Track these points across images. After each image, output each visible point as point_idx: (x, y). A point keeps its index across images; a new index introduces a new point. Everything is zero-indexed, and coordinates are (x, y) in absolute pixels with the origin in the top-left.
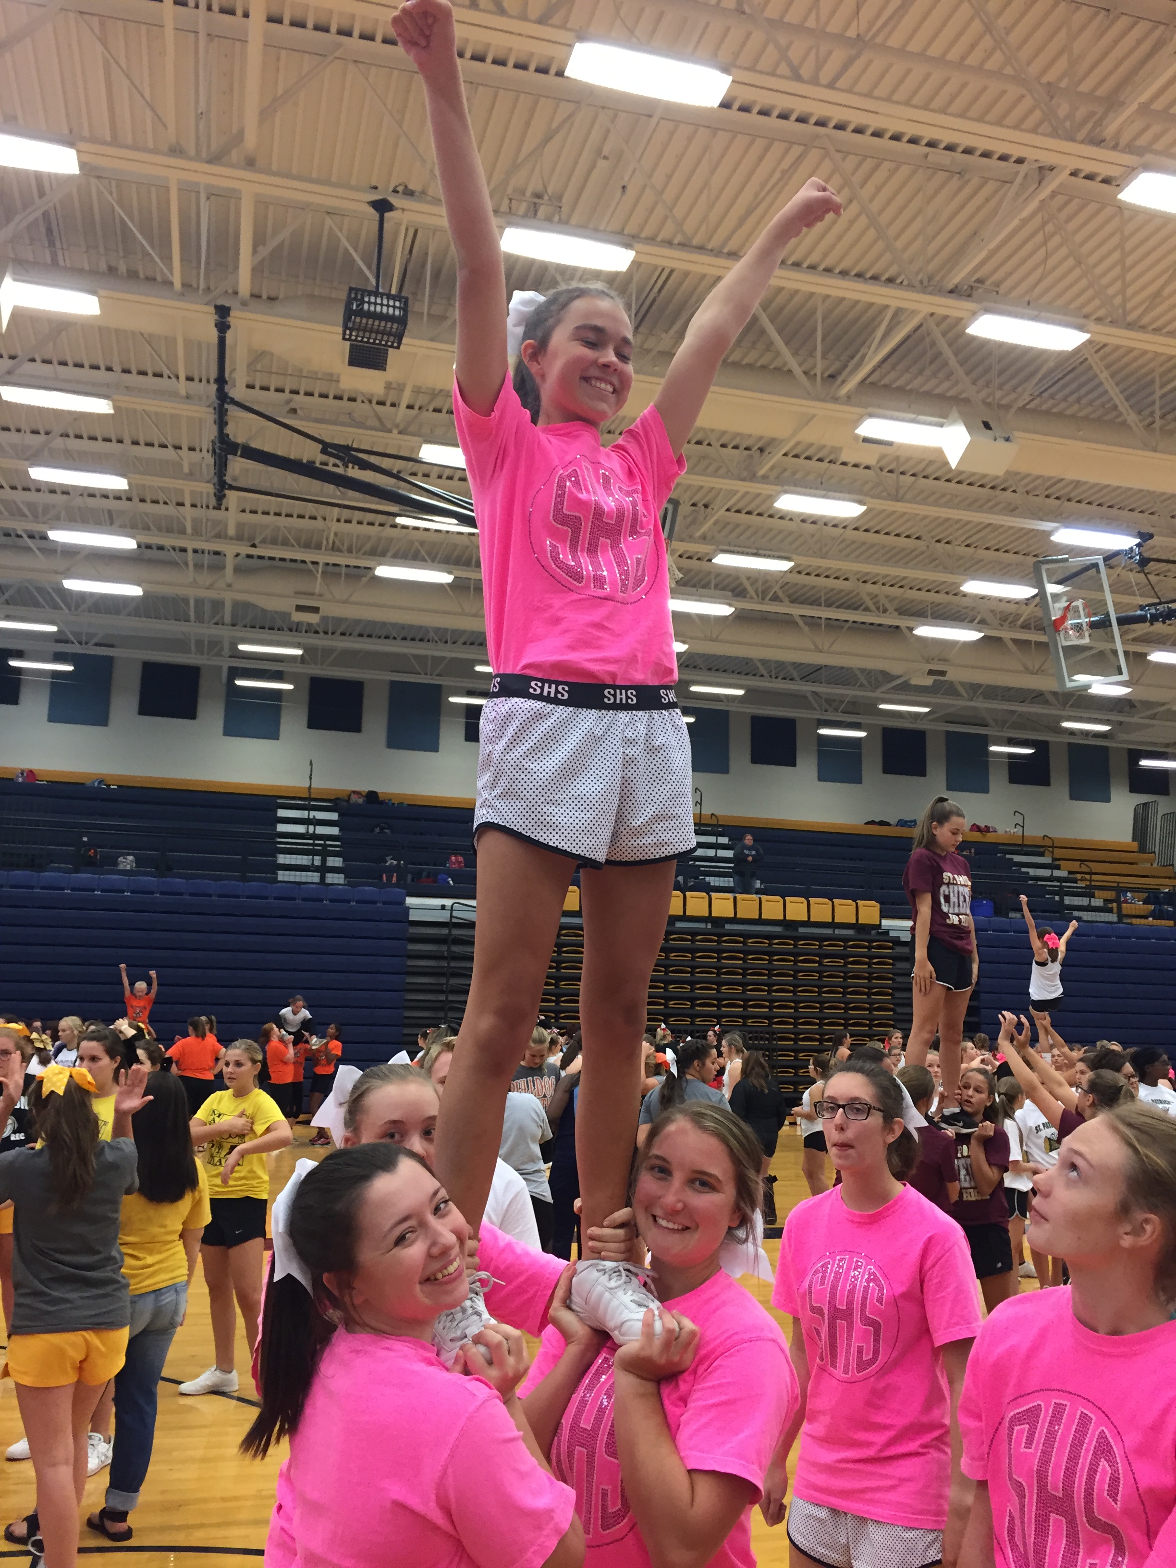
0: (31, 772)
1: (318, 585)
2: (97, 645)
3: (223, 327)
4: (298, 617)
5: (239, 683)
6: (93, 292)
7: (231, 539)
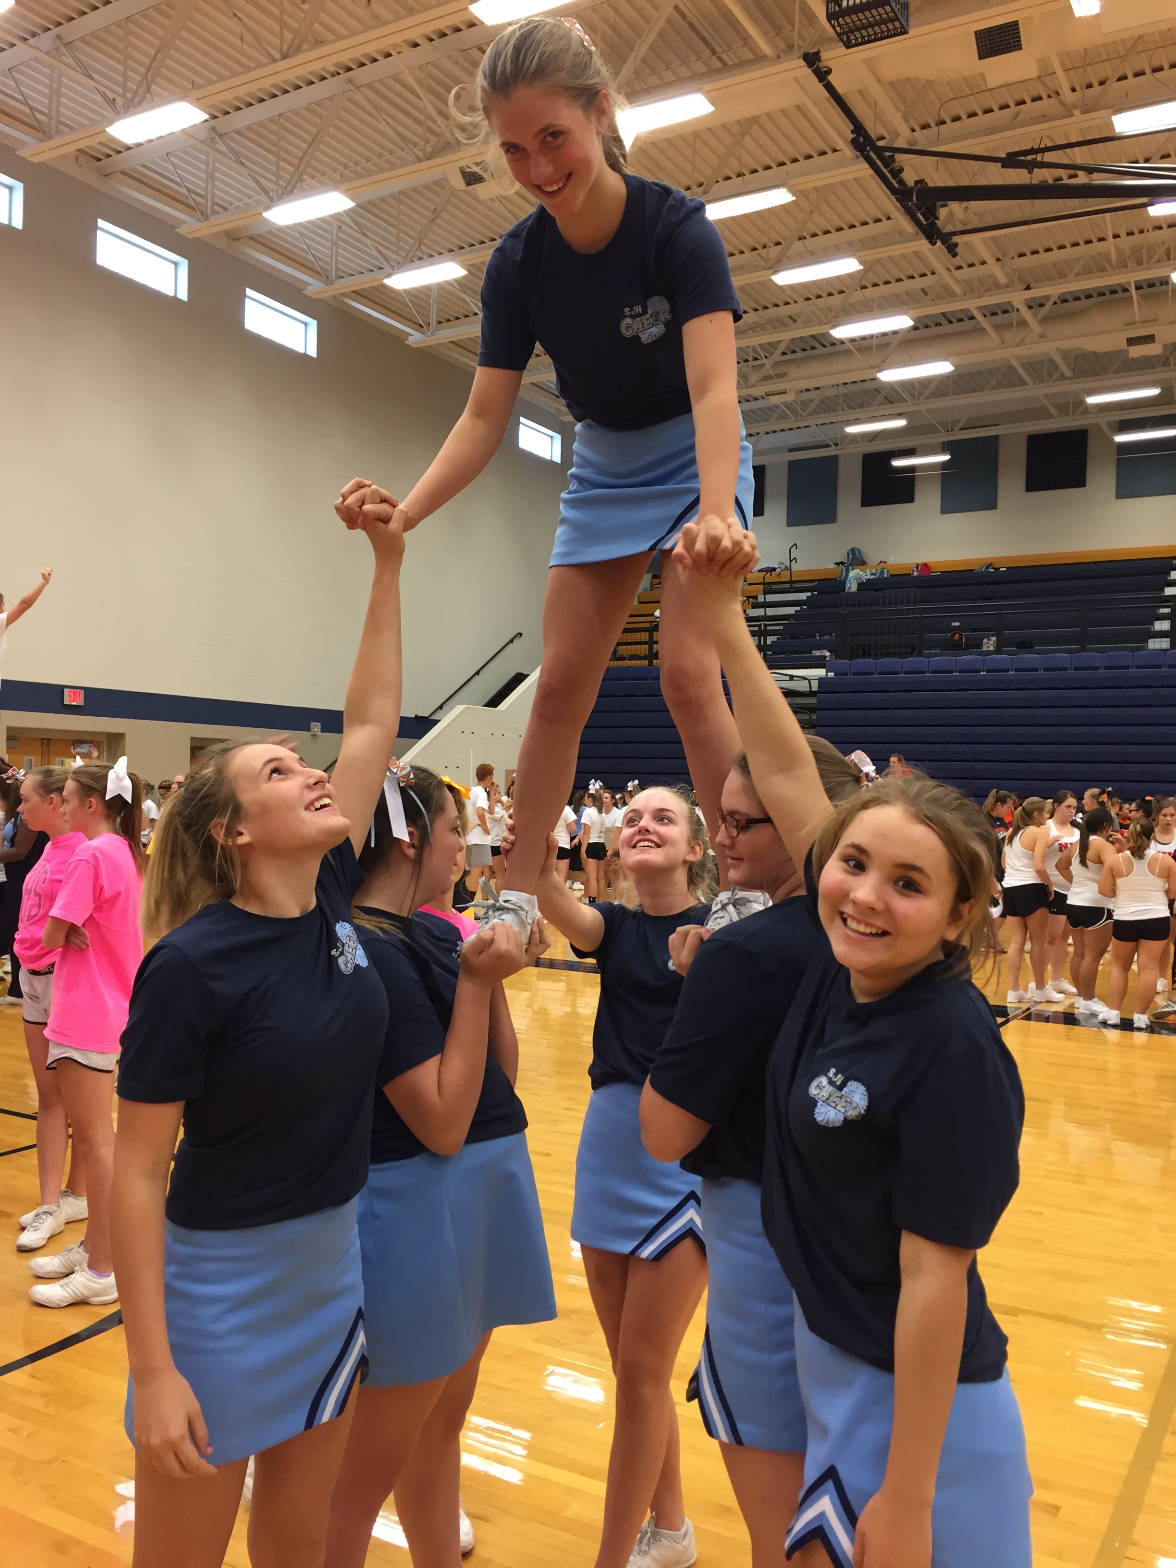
0: (926, 564)
1: (1137, 311)
2: (961, 430)
3: (822, 75)
4: (1136, 352)
5: (1120, 438)
6: (698, 90)
7: (1007, 286)
